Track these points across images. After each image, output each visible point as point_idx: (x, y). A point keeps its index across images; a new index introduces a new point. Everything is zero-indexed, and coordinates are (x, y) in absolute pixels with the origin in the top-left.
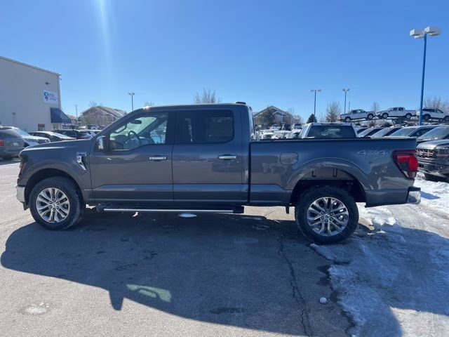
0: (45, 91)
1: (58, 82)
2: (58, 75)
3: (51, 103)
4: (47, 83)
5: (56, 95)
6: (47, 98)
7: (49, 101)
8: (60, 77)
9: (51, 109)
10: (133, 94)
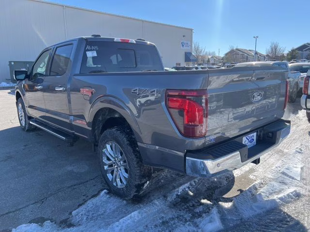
0: (182, 41)
1: (192, 35)
2: (192, 30)
3: (186, 49)
4: (184, 36)
5: (189, 43)
6: (183, 46)
7: (185, 48)
8: (193, 31)
9: (186, 53)
10: (257, 37)
